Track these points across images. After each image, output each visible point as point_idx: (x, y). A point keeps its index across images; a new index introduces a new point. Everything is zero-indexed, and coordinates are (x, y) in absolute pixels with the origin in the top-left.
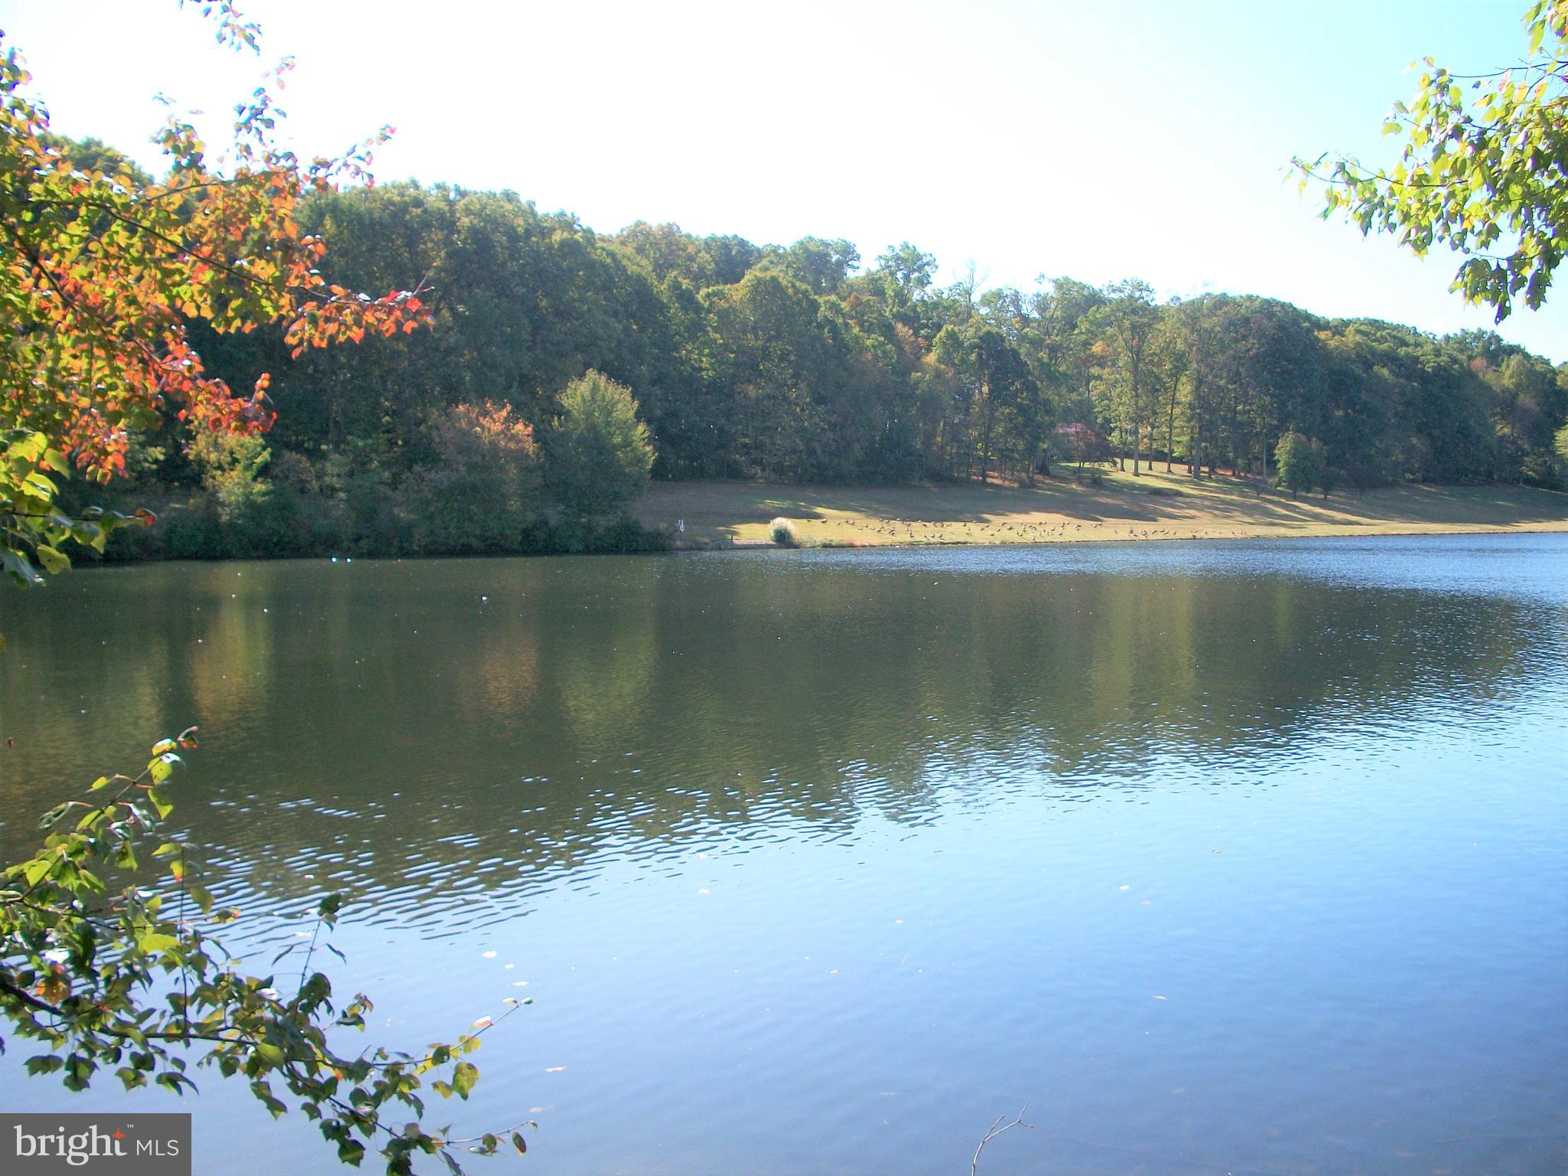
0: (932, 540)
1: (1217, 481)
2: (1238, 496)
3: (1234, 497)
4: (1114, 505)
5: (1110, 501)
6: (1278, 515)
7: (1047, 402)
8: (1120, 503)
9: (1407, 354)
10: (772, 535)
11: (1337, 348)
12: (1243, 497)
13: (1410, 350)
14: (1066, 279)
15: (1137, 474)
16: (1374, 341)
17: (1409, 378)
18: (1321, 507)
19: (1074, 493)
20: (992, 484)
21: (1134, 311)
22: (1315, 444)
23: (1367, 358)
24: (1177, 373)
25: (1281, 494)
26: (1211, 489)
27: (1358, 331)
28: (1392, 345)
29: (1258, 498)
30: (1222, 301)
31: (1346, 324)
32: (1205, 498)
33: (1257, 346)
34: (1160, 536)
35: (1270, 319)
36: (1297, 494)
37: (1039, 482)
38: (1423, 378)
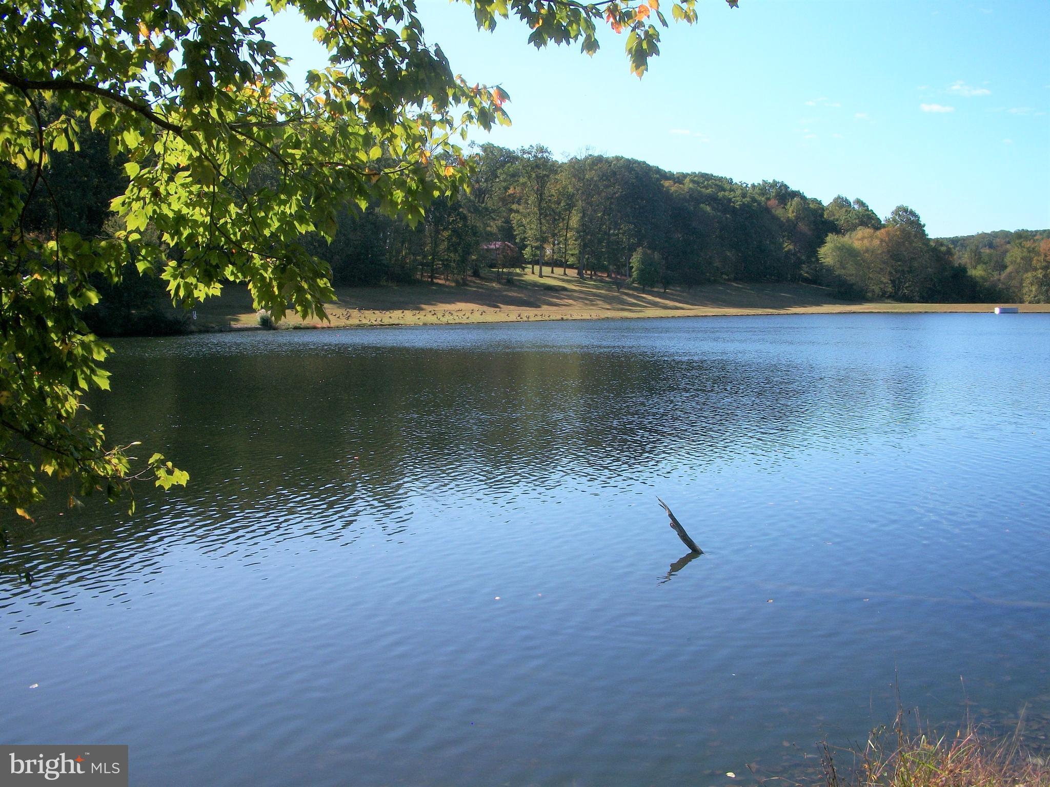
0: (375, 323)
1: (595, 281)
2: (606, 290)
3: (603, 292)
4: (517, 297)
5: (515, 294)
6: (628, 303)
7: (474, 228)
8: (523, 295)
9: (724, 196)
10: (259, 320)
11: (676, 191)
12: (609, 291)
13: (727, 193)
14: (489, 144)
15: (541, 276)
16: (703, 187)
17: (725, 211)
18: (660, 298)
19: (493, 290)
20: (437, 284)
21: (537, 166)
22: (657, 256)
23: (696, 198)
24: (570, 208)
25: (635, 289)
26: (591, 286)
27: (693, 181)
28: (714, 190)
29: (618, 292)
30: (600, 159)
31: (685, 176)
32: (581, 292)
33: (620, 190)
34: (539, 318)
35: (630, 172)
36: (646, 288)
37: (471, 281)
38: (734, 211)
